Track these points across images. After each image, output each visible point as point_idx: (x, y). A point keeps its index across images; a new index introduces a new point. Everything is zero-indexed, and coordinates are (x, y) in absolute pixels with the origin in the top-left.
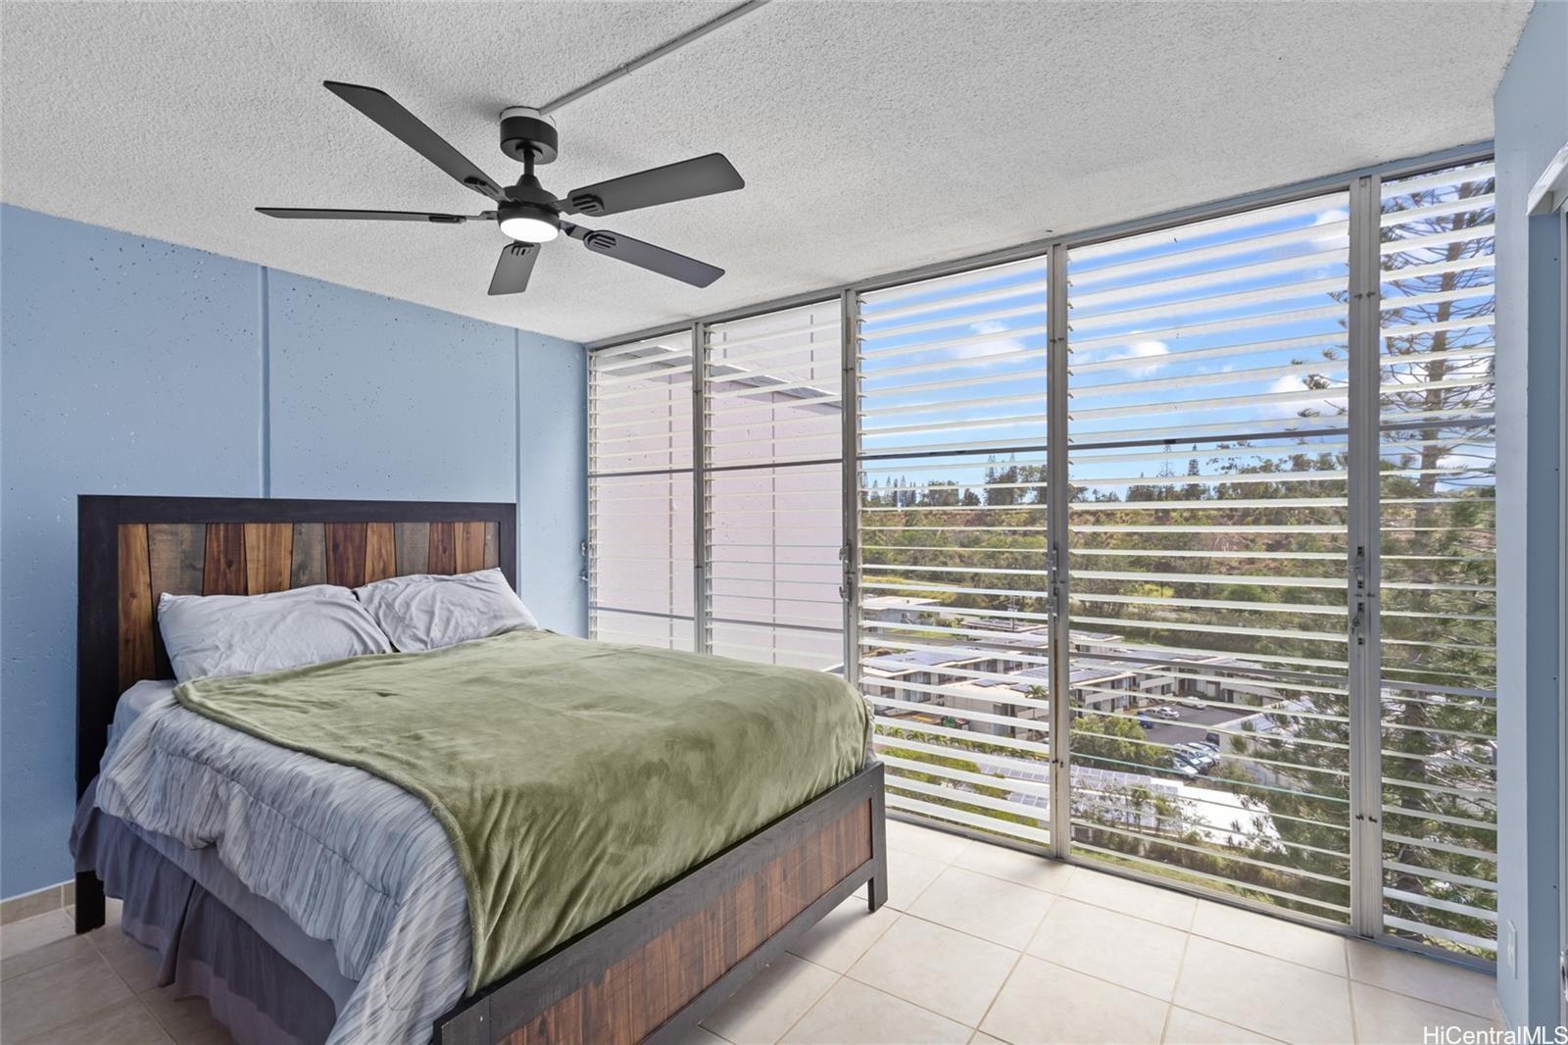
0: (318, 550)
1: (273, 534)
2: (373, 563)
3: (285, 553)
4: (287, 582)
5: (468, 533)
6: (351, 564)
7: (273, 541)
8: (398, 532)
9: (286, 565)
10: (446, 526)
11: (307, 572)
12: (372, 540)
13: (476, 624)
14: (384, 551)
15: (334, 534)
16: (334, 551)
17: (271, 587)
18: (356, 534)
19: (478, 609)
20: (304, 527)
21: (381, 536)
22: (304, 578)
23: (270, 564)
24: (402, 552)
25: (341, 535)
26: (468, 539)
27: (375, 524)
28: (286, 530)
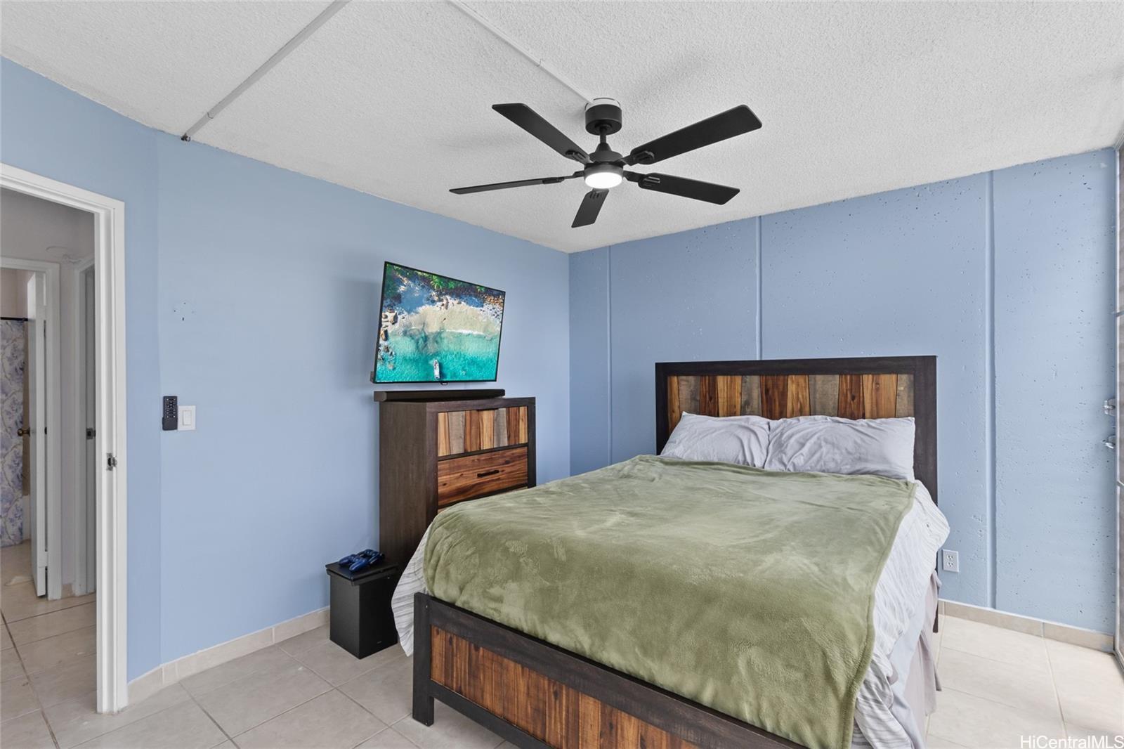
0: (756, 393)
1: (731, 382)
2: (792, 404)
3: (737, 395)
4: (739, 412)
5: (877, 384)
6: (777, 403)
7: (731, 387)
8: (812, 382)
9: (738, 401)
10: (854, 377)
11: (750, 407)
12: (792, 388)
13: (839, 461)
14: (800, 396)
15: (766, 382)
16: (766, 393)
17: (731, 413)
18: (781, 383)
19: (846, 449)
20: (748, 378)
21: (798, 385)
22: (748, 410)
23: (730, 399)
24: (815, 398)
25: (770, 383)
26: (877, 390)
27: (794, 376)
28: (738, 379)
